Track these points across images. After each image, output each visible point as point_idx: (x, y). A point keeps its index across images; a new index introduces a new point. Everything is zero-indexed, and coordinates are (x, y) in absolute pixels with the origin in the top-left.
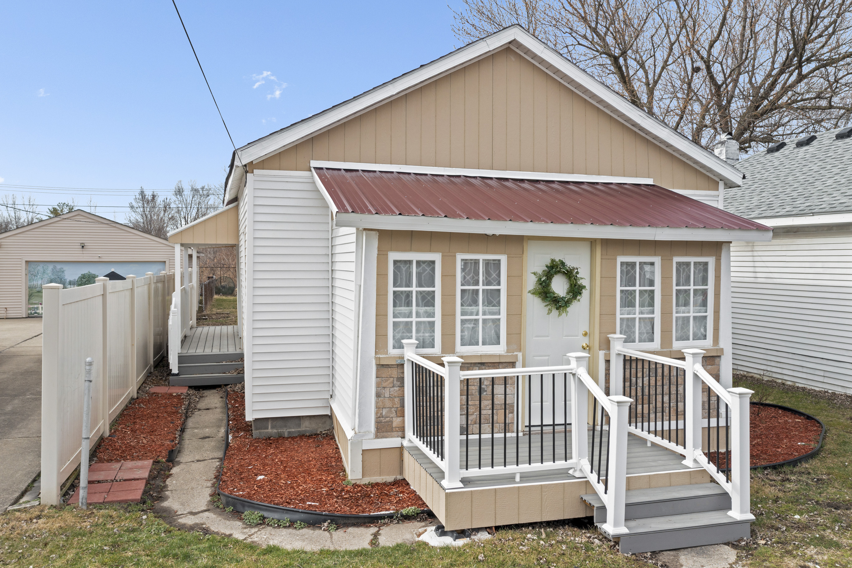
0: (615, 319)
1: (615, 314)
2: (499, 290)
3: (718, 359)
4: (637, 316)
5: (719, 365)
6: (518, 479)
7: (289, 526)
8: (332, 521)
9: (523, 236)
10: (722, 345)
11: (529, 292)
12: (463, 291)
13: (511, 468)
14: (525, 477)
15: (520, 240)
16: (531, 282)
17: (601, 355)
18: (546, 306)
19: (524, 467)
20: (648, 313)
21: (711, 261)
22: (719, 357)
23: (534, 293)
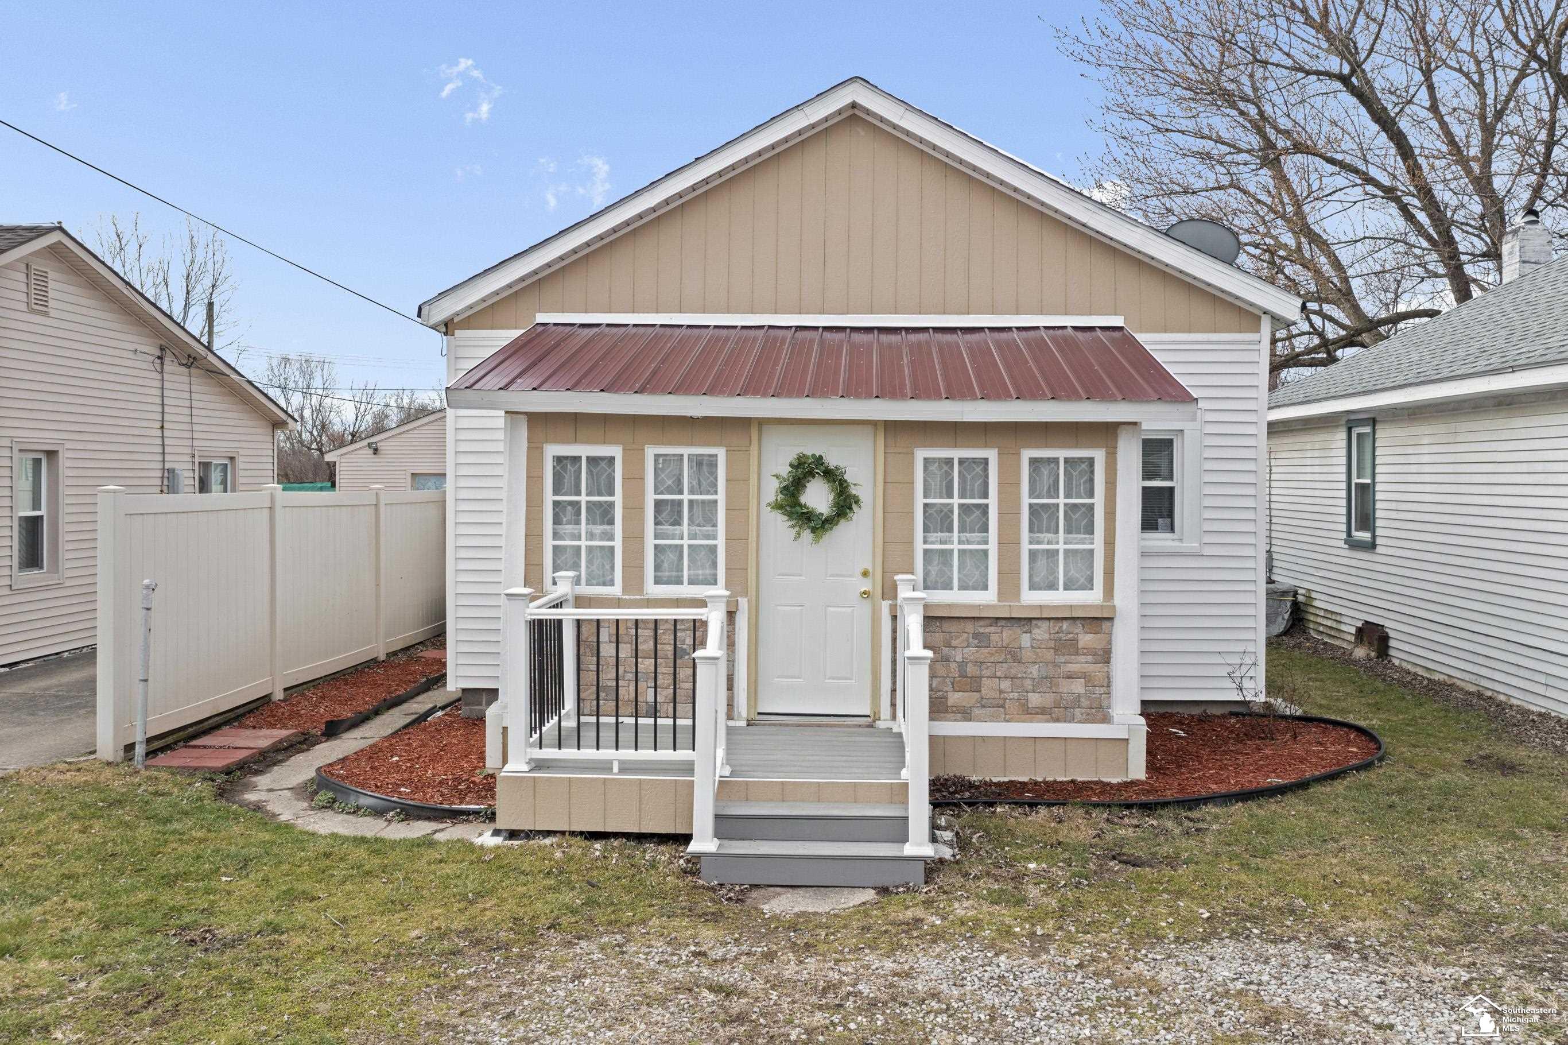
0: (912, 551)
1: (911, 543)
2: (716, 501)
3: (1106, 625)
4: (955, 547)
5: (1110, 634)
6: (616, 769)
7: (354, 812)
8: (402, 810)
9: (751, 418)
10: (1118, 601)
11: (769, 505)
12: (658, 504)
13: (607, 753)
14: (626, 767)
15: (743, 424)
16: (771, 491)
17: (886, 605)
18: (791, 527)
19: (627, 754)
20: (979, 543)
21: (1099, 455)
22: (1111, 619)
23: (778, 506)
